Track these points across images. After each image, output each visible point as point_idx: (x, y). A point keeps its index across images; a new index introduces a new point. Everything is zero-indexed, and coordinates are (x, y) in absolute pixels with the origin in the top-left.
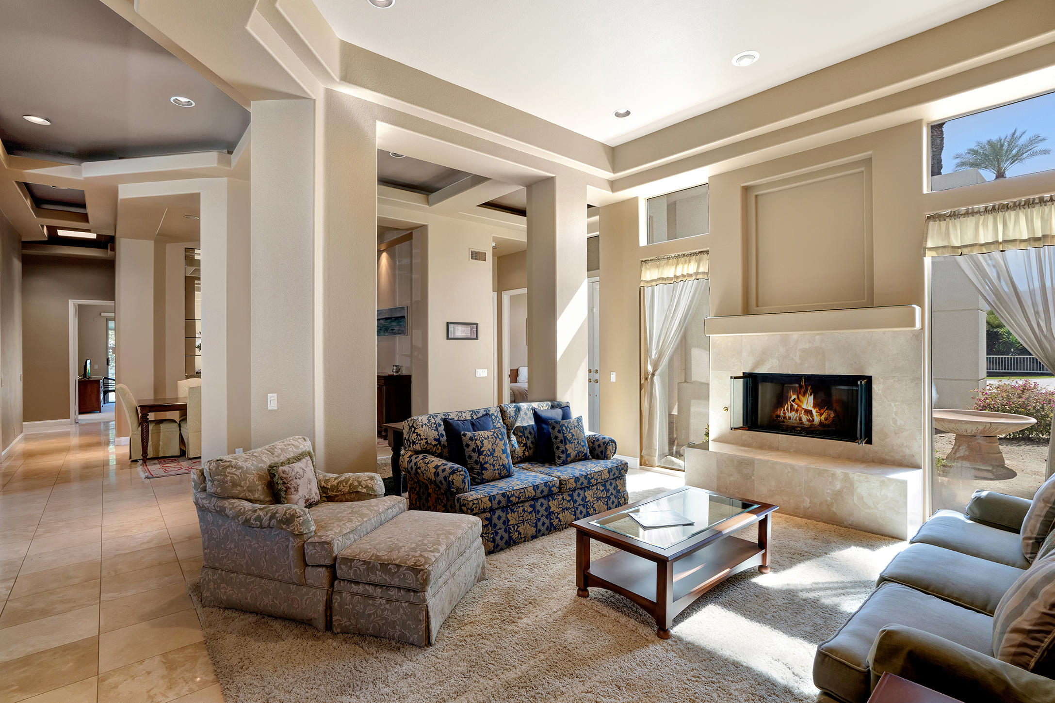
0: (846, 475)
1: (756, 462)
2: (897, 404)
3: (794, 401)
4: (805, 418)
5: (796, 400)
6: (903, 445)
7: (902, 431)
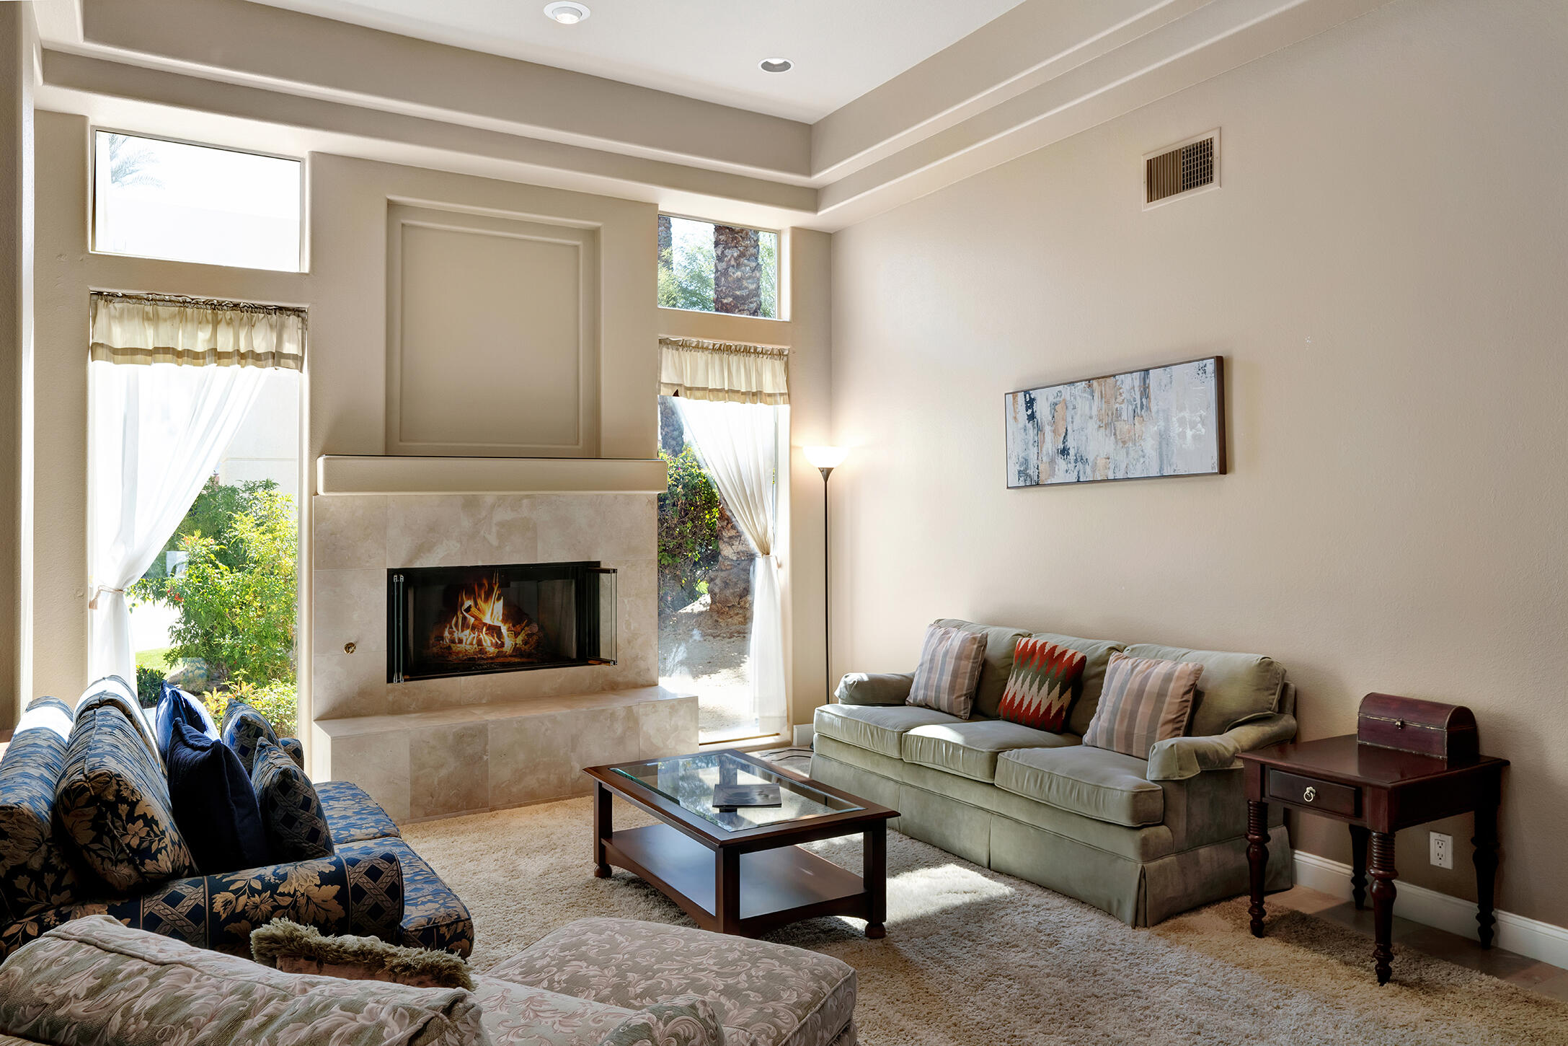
0: (629, 709)
1: (490, 727)
2: (630, 599)
3: (468, 610)
4: (488, 641)
5: (473, 609)
6: (637, 656)
7: (636, 637)
